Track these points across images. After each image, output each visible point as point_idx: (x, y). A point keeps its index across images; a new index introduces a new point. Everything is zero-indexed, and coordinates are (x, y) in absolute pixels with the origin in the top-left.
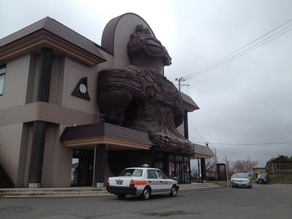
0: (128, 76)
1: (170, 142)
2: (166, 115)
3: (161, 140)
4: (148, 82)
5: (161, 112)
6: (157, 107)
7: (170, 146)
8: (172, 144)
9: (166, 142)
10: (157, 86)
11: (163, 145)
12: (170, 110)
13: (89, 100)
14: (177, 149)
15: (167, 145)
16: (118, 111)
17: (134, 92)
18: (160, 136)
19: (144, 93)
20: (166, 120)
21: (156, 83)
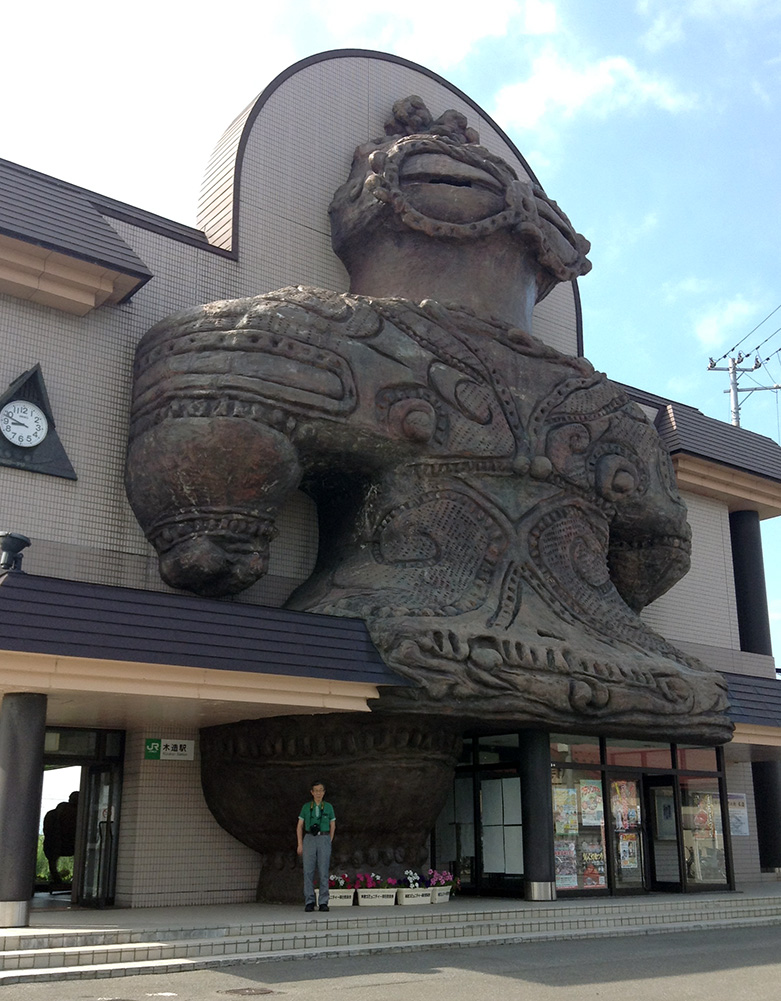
1: (512, 666)
2: (536, 526)
3: (435, 655)
4: (391, 364)
5: (496, 512)
6: (471, 487)
7: (515, 686)
8: (528, 675)
9: (476, 664)
10: (460, 382)
11: (457, 684)
12: (566, 502)
13: (69, 476)
14: (566, 705)
15: (486, 684)
16: (224, 523)
17: (296, 416)
18: (437, 635)
19: (368, 421)
20: (536, 553)
21: (454, 365)
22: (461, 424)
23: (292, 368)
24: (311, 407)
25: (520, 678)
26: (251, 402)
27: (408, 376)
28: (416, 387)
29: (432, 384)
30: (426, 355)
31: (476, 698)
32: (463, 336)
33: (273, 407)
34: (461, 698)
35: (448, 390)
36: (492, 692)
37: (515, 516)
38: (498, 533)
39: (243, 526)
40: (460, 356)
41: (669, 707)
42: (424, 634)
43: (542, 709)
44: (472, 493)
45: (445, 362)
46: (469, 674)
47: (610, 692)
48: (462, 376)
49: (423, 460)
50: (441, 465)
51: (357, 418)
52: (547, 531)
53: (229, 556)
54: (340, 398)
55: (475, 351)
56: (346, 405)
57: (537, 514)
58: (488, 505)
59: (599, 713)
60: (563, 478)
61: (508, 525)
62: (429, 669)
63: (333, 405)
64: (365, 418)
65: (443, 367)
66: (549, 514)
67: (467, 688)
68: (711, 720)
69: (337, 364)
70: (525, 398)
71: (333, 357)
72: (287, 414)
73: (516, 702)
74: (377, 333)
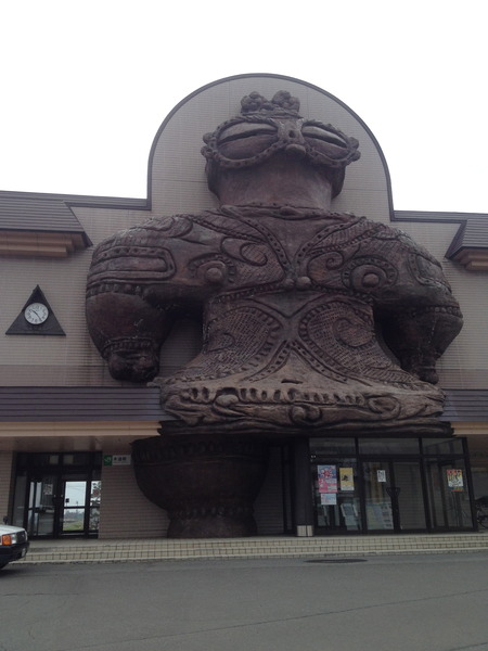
1: (247, 403)
3: (192, 402)
4: (197, 246)
5: (275, 314)
6: (259, 303)
7: (247, 414)
8: (257, 407)
9: (218, 405)
10: (244, 245)
11: (204, 416)
12: (329, 299)
13: (62, 334)
14: (289, 421)
15: (226, 415)
16: (121, 345)
17: (140, 285)
18: (195, 391)
19: (184, 280)
21: (240, 238)
22: (244, 269)
23: (135, 262)
24: (147, 279)
25: (251, 409)
26: (113, 283)
27: (208, 249)
28: (214, 254)
30: (219, 236)
31: (222, 422)
32: (246, 219)
33: (125, 284)
34: (207, 424)
35: (235, 252)
36: (230, 419)
37: (288, 313)
39: (130, 345)
40: (244, 231)
41: (375, 416)
43: (270, 425)
44: (259, 306)
45: (234, 237)
46: (214, 410)
47: (321, 411)
48: (244, 242)
50: (235, 294)
51: (176, 278)
52: (313, 319)
53: (129, 361)
54: (165, 270)
55: (255, 226)
56: (170, 272)
57: (305, 311)
58: (269, 311)
59: (315, 424)
60: (323, 286)
62: (186, 410)
63: (161, 275)
64: (183, 278)
65: (230, 240)
66: (314, 309)
67: (213, 417)
68: (416, 421)
69: (163, 253)
70: (292, 245)
71: (159, 250)
72: (134, 286)
73: (249, 423)
74: (188, 231)
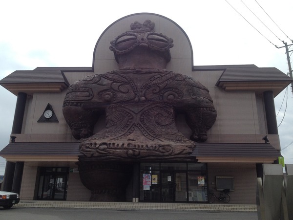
0: (73, 90)
1: (110, 149)
2: (143, 114)
3: (90, 148)
4: (101, 86)
5: (131, 112)
6: (126, 108)
7: (110, 153)
8: (114, 150)
9: (99, 149)
10: (120, 85)
11: (93, 154)
12: (153, 106)
14: (126, 156)
15: (102, 153)
16: (75, 126)
17: (80, 103)
18: (91, 144)
19: (96, 100)
20: (142, 120)
21: (119, 82)
22: (120, 95)
23: (78, 94)
24: (82, 100)
25: (111, 151)
26: (69, 102)
27: (105, 88)
28: (108, 90)
29: (111, 88)
30: (110, 82)
31: (101, 156)
32: (122, 75)
33: (74, 102)
34: (95, 157)
35: (116, 88)
36: (103, 155)
37: (136, 112)
38: (131, 117)
39: (78, 126)
40: (120, 80)
41: (162, 154)
42: (89, 144)
43: (119, 158)
44: (126, 110)
45: (117, 82)
46: (97, 152)
47: (139, 152)
48: (120, 84)
49: (111, 105)
50: (116, 105)
51: (93, 100)
52: (146, 114)
53: (78, 132)
54: (89, 96)
55: (125, 78)
56: (91, 97)
57: (143, 111)
58: (129, 111)
59: (137, 157)
60: (151, 101)
61: (134, 115)
62: (87, 151)
63: (88, 98)
64: (96, 99)
65: (115, 83)
66: (147, 110)
67: (97, 154)
69: (89, 90)
70: (139, 85)
71: (88, 89)
72: (77, 103)
73: (110, 157)
74: (99, 81)
